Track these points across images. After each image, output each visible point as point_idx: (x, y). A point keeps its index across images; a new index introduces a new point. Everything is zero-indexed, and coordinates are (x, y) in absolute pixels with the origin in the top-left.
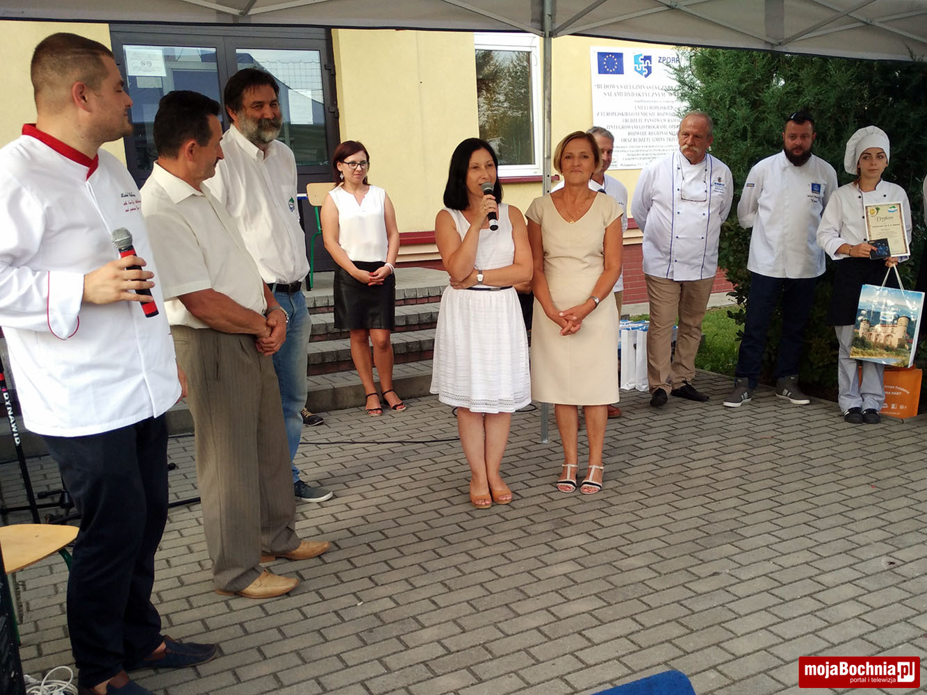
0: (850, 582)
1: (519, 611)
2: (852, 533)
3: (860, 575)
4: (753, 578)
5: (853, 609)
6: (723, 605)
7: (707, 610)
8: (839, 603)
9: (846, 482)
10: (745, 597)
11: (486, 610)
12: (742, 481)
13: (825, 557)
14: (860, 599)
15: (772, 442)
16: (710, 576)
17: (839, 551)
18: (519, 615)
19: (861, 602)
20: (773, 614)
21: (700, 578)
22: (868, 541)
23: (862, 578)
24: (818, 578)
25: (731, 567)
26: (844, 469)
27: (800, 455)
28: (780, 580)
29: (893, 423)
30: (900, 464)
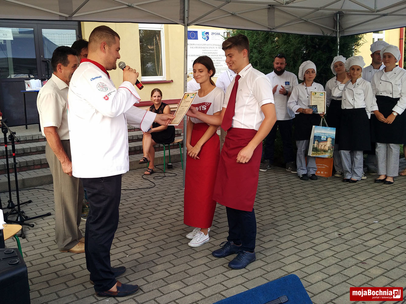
0: (325, 242)
1: (195, 257)
2: (320, 223)
3: (328, 240)
4: (286, 242)
5: (329, 253)
6: (277, 253)
7: (271, 255)
8: (323, 251)
9: (312, 203)
10: (285, 250)
11: (181, 257)
12: (270, 204)
13: (312, 233)
14: (331, 249)
15: (278, 187)
16: (269, 241)
17: (317, 230)
18: (195, 259)
19: (332, 250)
20: (298, 256)
21: (265, 242)
22: (328, 226)
23: (329, 240)
24: (312, 241)
25: (276, 238)
26: (310, 198)
27: (290, 192)
28: (297, 242)
29: (324, 179)
30: (331, 195)
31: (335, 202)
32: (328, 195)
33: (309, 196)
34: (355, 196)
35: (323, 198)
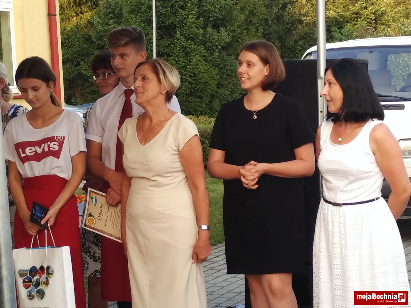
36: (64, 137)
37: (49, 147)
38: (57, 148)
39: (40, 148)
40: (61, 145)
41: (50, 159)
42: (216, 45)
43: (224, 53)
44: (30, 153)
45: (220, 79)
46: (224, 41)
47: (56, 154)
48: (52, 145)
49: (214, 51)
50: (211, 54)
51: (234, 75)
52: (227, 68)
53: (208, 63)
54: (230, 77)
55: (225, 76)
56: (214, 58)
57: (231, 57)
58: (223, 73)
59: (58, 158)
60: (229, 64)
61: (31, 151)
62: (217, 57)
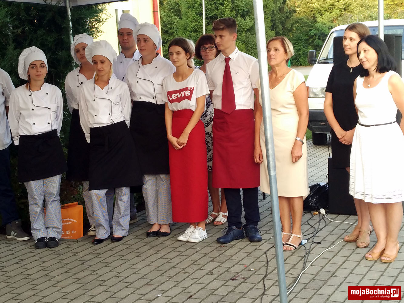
29: (72, 243)
30: (88, 266)
31: (95, 277)
32: (84, 267)
33: (53, 274)
34: (123, 262)
35: (76, 274)
36: (194, 88)
37: (184, 93)
38: (189, 94)
39: (180, 94)
40: (192, 92)
41: (186, 100)
42: (243, 28)
43: (249, 34)
44: (174, 97)
45: (246, 50)
46: (249, 25)
47: (189, 98)
48: (186, 92)
49: (242, 32)
50: (240, 34)
51: (255, 48)
52: (250, 43)
53: (238, 40)
54: (252, 49)
55: (249, 48)
56: (242, 37)
57: (253, 36)
58: (248, 47)
59: (190, 100)
60: (252, 40)
61: (175, 96)
62: (244, 36)
